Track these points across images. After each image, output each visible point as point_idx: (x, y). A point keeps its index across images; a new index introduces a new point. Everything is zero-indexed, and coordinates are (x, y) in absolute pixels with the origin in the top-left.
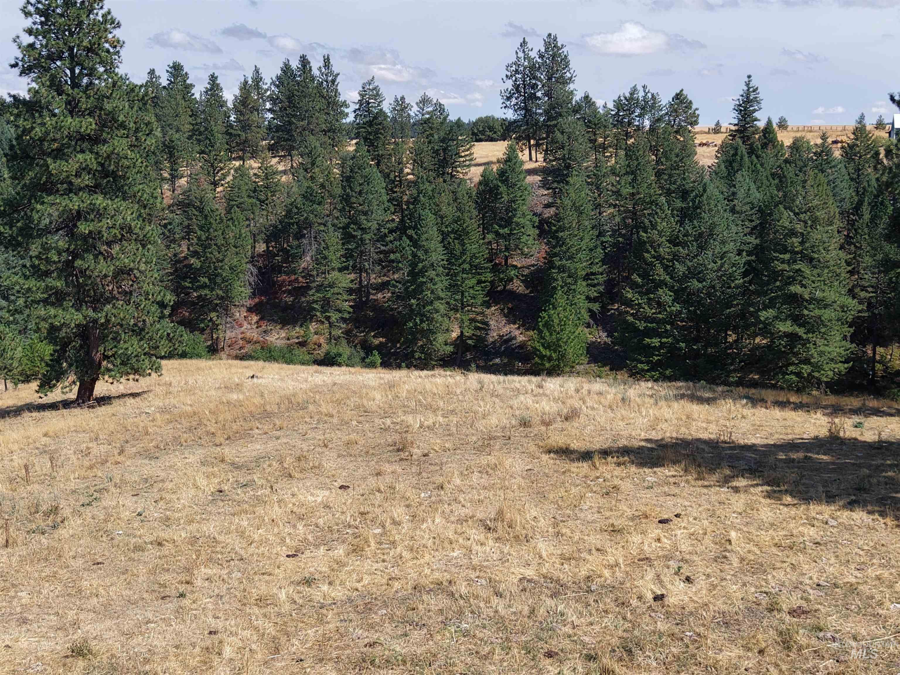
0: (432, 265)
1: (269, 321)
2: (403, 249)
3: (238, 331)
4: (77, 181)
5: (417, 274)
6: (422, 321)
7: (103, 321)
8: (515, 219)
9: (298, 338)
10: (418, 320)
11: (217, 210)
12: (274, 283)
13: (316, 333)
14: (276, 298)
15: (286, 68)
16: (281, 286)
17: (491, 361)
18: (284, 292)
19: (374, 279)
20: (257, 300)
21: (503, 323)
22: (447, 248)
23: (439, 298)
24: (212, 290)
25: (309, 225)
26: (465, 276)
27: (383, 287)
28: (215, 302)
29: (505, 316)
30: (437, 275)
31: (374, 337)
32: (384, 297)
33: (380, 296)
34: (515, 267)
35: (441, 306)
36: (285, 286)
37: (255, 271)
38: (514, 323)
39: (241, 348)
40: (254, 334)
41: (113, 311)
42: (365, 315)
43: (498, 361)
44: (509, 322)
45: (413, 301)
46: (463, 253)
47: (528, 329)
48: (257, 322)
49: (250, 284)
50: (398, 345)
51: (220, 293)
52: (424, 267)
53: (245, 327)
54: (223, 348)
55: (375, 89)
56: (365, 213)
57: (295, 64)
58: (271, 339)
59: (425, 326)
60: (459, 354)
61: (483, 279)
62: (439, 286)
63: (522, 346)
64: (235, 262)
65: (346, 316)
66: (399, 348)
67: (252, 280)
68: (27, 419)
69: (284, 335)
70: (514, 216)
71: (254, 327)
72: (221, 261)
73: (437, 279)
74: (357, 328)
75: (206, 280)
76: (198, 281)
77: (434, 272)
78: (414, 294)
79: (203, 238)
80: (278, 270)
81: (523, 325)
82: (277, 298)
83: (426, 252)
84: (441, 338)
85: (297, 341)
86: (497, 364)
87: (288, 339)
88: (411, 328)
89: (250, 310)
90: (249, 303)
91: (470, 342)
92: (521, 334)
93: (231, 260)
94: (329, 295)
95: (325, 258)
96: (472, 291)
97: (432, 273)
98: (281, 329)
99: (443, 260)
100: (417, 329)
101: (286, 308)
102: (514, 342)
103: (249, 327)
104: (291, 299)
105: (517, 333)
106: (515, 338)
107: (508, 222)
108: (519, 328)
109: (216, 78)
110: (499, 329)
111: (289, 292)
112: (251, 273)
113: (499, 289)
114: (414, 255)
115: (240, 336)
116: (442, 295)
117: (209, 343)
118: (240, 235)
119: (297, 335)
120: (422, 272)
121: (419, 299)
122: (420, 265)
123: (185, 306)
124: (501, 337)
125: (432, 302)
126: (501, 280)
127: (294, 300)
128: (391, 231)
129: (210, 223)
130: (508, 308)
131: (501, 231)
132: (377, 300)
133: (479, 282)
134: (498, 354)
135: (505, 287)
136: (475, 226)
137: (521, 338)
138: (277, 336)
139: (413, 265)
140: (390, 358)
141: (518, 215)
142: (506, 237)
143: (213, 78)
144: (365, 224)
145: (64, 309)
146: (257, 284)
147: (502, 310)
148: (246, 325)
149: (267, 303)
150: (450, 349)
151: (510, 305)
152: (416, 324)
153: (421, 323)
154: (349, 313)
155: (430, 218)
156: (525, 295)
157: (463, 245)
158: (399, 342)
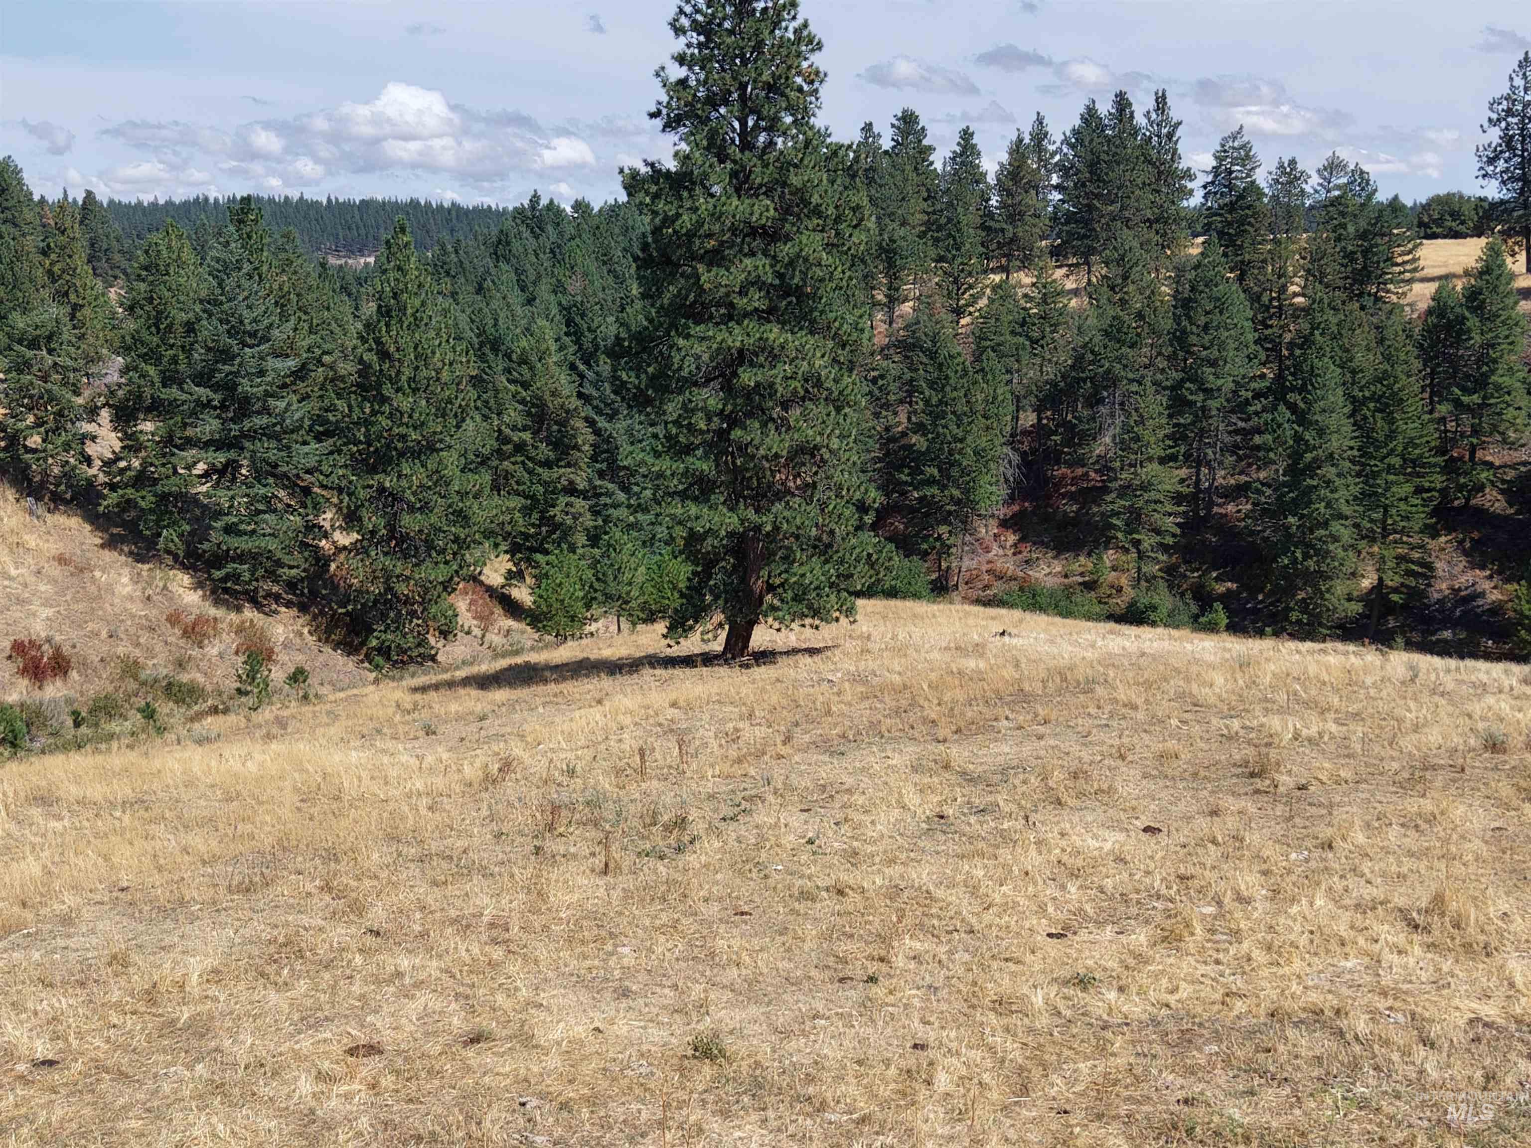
0: (1331, 455)
1: (1034, 544)
2: (1279, 426)
3: (984, 558)
4: (741, 302)
5: (1303, 472)
6: (1306, 556)
7: (769, 528)
8: (1494, 378)
9: (1082, 574)
10: (1299, 555)
11: (959, 354)
12: (1047, 480)
13: (1114, 569)
14: (1048, 505)
15: (1090, 115)
16: (1058, 486)
17: (1433, 634)
18: (1064, 496)
19: (1223, 478)
20: (1016, 508)
21: (1461, 566)
22: (1360, 428)
23: (1341, 516)
24: (943, 488)
25: (1112, 381)
26: (1391, 478)
27: (1238, 492)
28: (948, 508)
29: (1466, 553)
30: (1339, 475)
31: (1217, 579)
32: (1239, 511)
33: (1231, 508)
34: (1490, 465)
35: (1342, 530)
36: (1066, 486)
37: (1016, 458)
38: (1483, 568)
39: (986, 587)
40: (1009, 565)
41: (787, 513)
42: (1203, 542)
43: (1447, 634)
44: (1473, 566)
45: (1291, 520)
46: (1391, 435)
47: (1508, 581)
48: (1015, 545)
49: (1007, 480)
50: (1260, 597)
51: (956, 493)
52: (1315, 459)
53: (994, 552)
54: (956, 585)
55: (1243, 147)
56: (1213, 364)
57: (1105, 108)
58: (1037, 575)
59: (1311, 564)
60: (1374, 619)
61: (1427, 485)
62: (1343, 493)
63: (1496, 610)
64: (983, 443)
65: (1169, 540)
66: (1261, 602)
67: (1009, 473)
68: (647, 678)
69: (1058, 569)
70: (1493, 372)
71: (1010, 553)
72: (961, 441)
73: (1338, 482)
74: (1186, 562)
75: (935, 472)
76: (922, 473)
77: (1333, 470)
78: (1293, 507)
79: (934, 401)
80: (1054, 457)
81: (1499, 573)
82: (1051, 506)
83: (1321, 432)
84: (1340, 588)
85: (1080, 580)
86: (1445, 641)
87: (1066, 576)
88: (1286, 566)
89: (1004, 524)
90: (1003, 512)
91: (1395, 597)
92: (1495, 587)
93: (978, 438)
94: (1141, 503)
95: (1137, 439)
96: (1403, 506)
97: (1329, 471)
98: (1055, 558)
99: (1352, 448)
100: (1296, 569)
101: (1067, 523)
102: (1480, 602)
103: (1001, 552)
104: (1074, 508)
105: (1487, 585)
106: (1482, 595)
107: (1481, 383)
108: (1490, 577)
109: (972, 134)
110: (1453, 577)
111: (1072, 497)
112: (1010, 462)
113: (1456, 503)
114: (1298, 438)
115: (984, 567)
116: (1346, 510)
117: (934, 576)
118: (995, 398)
119: (1082, 569)
120: (1312, 468)
121: (1302, 517)
122: (1308, 456)
123: (899, 512)
124: (1456, 591)
125: (1326, 524)
126: (1461, 488)
127: (1079, 509)
128: (1257, 395)
129: (947, 377)
130: (1472, 539)
131: (1465, 399)
132: (1226, 515)
133: (1419, 490)
134: (1448, 622)
135: (1468, 500)
136: (1416, 388)
137: (1495, 596)
138: (1048, 570)
139: (1296, 456)
140: (1244, 619)
141: (1500, 372)
142: (1473, 411)
143: (966, 135)
144: (1211, 381)
145: (710, 507)
146: (1018, 482)
147: (1461, 543)
148: (995, 550)
149: (1033, 513)
150: (1356, 608)
151: (1476, 535)
152: (1295, 561)
153: (1304, 560)
154: (1174, 535)
155: (1332, 374)
156: (1507, 518)
157: (1392, 421)
158: (1261, 590)
